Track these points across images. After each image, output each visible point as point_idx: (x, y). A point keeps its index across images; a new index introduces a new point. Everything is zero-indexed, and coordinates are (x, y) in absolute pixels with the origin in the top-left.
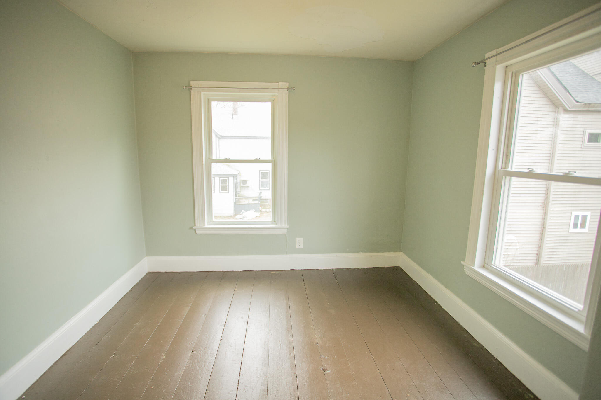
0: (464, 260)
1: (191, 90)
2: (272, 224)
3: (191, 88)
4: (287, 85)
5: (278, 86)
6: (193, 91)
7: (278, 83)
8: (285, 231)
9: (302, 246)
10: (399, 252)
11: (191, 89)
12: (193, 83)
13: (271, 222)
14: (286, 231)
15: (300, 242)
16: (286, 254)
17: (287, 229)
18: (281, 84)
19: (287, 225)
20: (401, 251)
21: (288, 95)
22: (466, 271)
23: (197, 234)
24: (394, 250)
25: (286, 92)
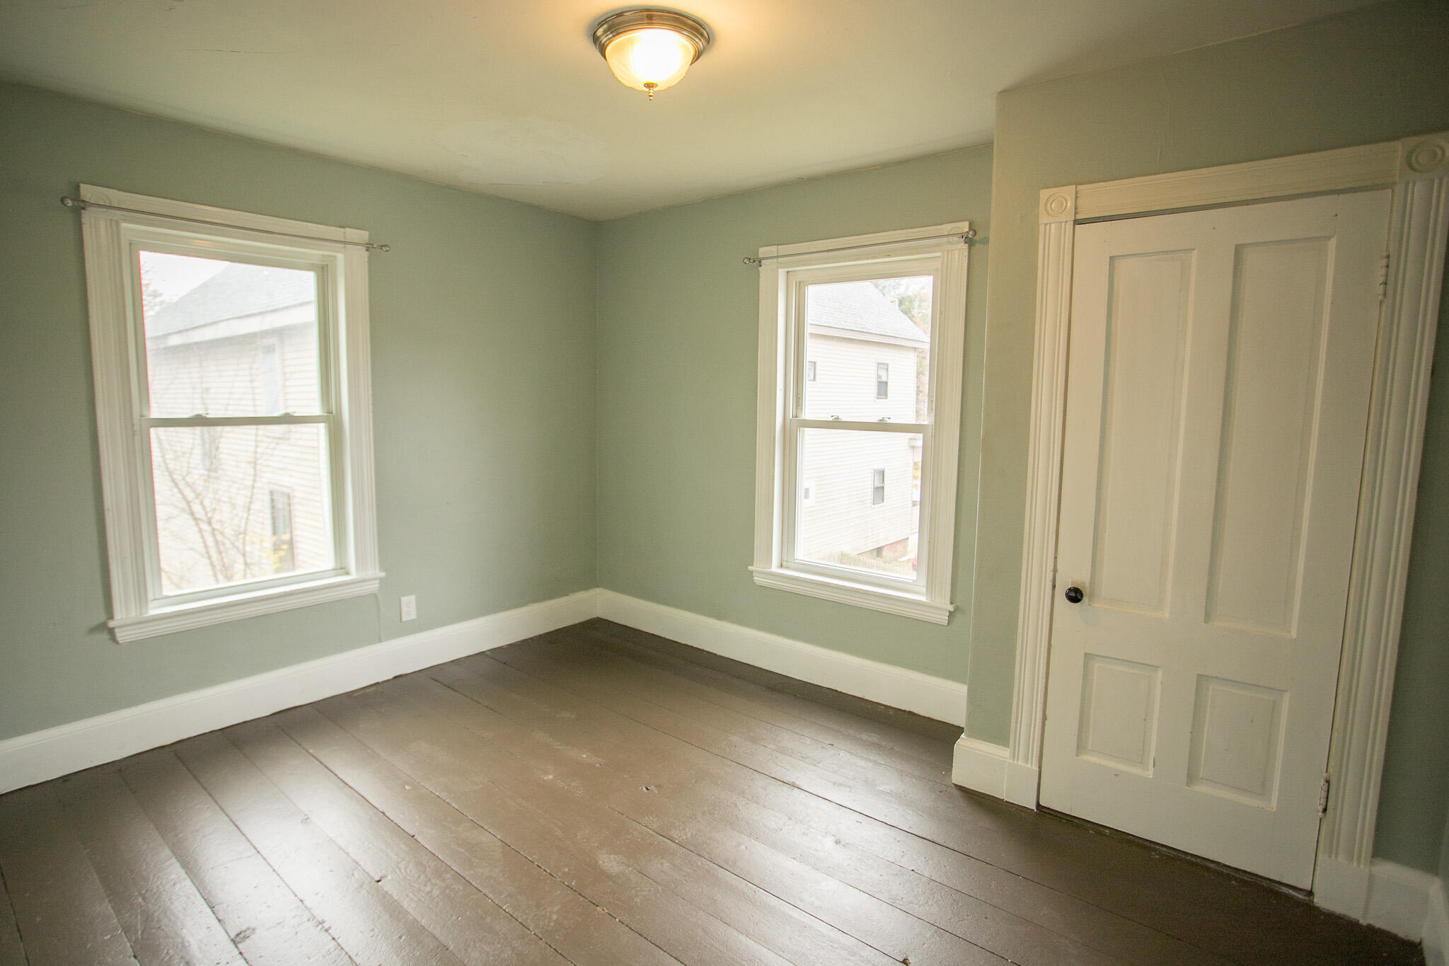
0: (752, 565)
1: (83, 211)
2: (337, 575)
3: (82, 205)
4: (364, 235)
5: (345, 237)
6: (88, 217)
7: (342, 230)
8: (374, 587)
9: (413, 616)
10: (594, 589)
11: (84, 208)
12: (87, 191)
13: (334, 569)
14: (377, 586)
15: (409, 607)
16: (380, 641)
17: (378, 581)
18: (351, 233)
19: (378, 571)
20: (598, 586)
21: (367, 260)
22: (758, 579)
23: (117, 642)
24: (586, 586)
25: (361, 255)
